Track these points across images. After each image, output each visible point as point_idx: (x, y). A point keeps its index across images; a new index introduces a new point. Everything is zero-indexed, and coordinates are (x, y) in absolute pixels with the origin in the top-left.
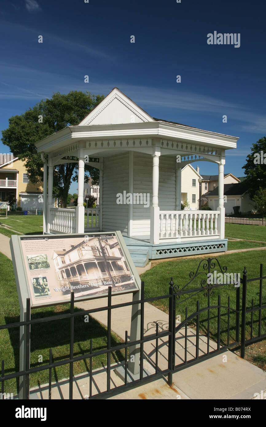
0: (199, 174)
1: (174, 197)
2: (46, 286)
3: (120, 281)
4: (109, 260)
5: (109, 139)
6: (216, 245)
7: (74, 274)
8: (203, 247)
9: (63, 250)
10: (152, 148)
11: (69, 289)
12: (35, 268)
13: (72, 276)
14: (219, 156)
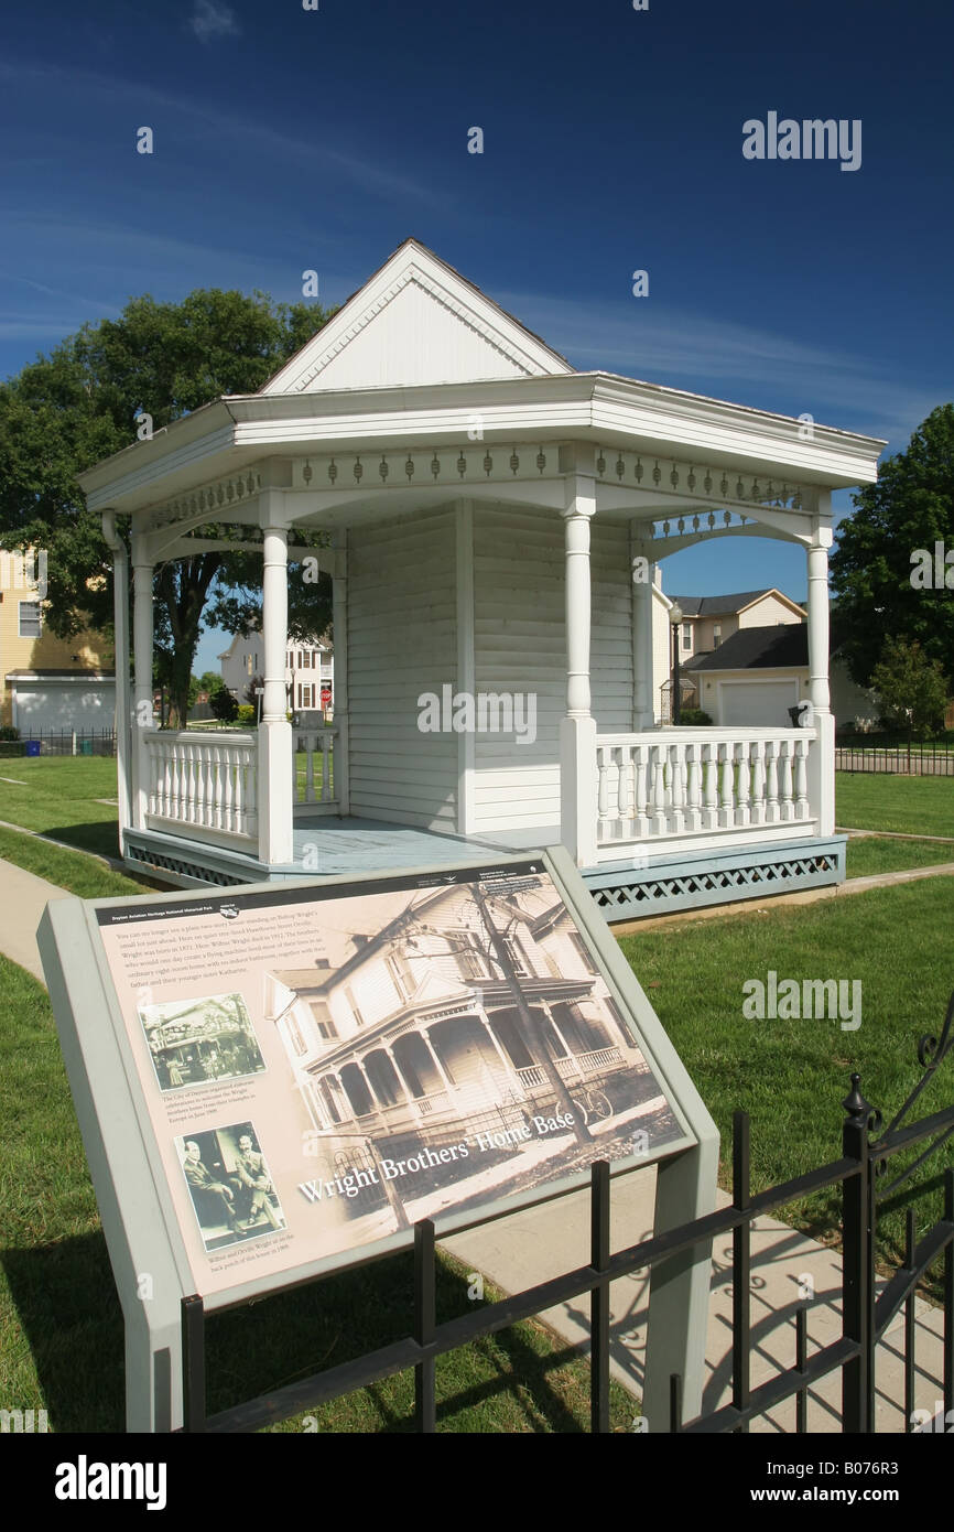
0: (663, 591)
1: (627, 676)
2: (256, 1174)
3: (605, 1105)
4: (537, 1000)
5: (387, 450)
6: (805, 861)
7: (388, 1092)
8: (758, 870)
9: (318, 962)
10: (562, 481)
11: (375, 1181)
12: (187, 1079)
13: (378, 1107)
14: (811, 513)
